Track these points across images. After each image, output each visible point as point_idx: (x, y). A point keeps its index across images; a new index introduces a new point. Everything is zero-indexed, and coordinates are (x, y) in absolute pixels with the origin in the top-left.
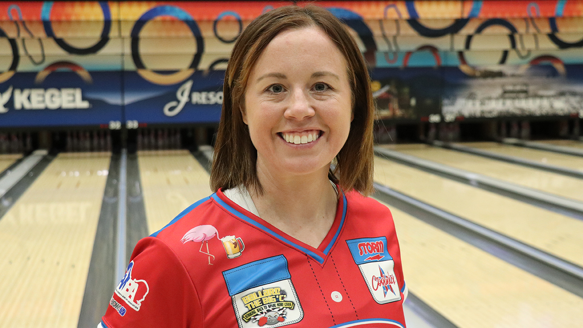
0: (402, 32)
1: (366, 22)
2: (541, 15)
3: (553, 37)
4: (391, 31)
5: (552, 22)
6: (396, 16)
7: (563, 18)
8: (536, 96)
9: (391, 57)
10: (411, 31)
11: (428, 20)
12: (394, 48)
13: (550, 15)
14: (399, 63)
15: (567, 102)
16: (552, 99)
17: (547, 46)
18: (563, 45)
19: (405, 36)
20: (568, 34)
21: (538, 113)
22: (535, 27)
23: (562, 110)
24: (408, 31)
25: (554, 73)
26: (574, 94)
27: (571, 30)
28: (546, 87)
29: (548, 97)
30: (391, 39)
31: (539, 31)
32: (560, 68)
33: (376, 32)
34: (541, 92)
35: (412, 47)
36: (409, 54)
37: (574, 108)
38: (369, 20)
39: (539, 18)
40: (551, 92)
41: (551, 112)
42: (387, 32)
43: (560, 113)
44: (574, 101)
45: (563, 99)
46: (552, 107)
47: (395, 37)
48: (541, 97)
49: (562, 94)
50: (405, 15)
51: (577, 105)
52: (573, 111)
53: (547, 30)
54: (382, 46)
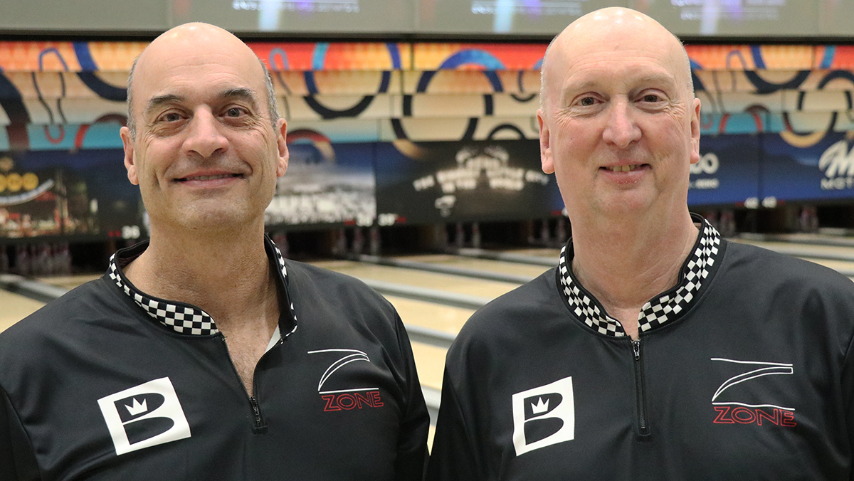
0: (70, 92)
1: (8, 76)
2: (291, 67)
3: (311, 101)
4: (51, 91)
5: (309, 77)
6: (58, 67)
7: (325, 72)
8: (291, 193)
9: (55, 133)
10: (86, 92)
11: (112, 73)
12: (58, 119)
13: (304, 67)
14: (68, 143)
15: (338, 201)
16: (315, 198)
17: (304, 116)
18: (328, 114)
19: (75, 99)
20: (334, 96)
21: (295, 221)
22: (284, 85)
23: (331, 214)
24: (79, 90)
25: (316, 157)
26: (348, 189)
27: (338, 90)
28: (305, 181)
29: (309, 194)
30: (53, 106)
31: (289, 93)
32: (324, 148)
33: (27, 93)
34: (298, 188)
35: (89, 117)
36: (84, 127)
37: (350, 211)
38: (13, 73)
39: (288, 72)
40: (314, 187)
41: (314, 219)
42: (44, 93)
43: (330, 219)
44: (348, 199)
45: (332, 196)
46: (315, 209)
47: (59, 101)
48: (299, 194)
49: (330, 189)
50: (74, 65)
51: (351, 206)
52: (349, 217)
53: (302, 90)
54: (37, 115)
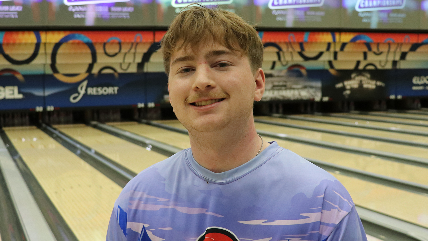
2: (295, 41)
3: (301, 54)
5: (301, 45)
7: (307, 43)
8: (291, 88)
13: (301, 41)
15: (308, 92)
16: (300, 90)
17: (298, 59)
18: (306, 59)
20: (310, 52)
21: (292, 98)
22: (292, 47)
23: (305, 97)
25: (300, 75)
26: (312, 87)
27: (311, 50)
28: (296, 83)
29: (298, 89)
31: (294, 50)
32: (304, 72)
34: (294, 86)
37: (312, 95)
39: (294, 43)
40: (299, 86)
41: (299, 98)
43: (304, 98)
44: (312, 91)
45: (306, 90)
46: (300, 95)
48: (294, 89)
49: (305, 87)
51: (313, 94)
52: (311, 98)
53: (298, 49)
